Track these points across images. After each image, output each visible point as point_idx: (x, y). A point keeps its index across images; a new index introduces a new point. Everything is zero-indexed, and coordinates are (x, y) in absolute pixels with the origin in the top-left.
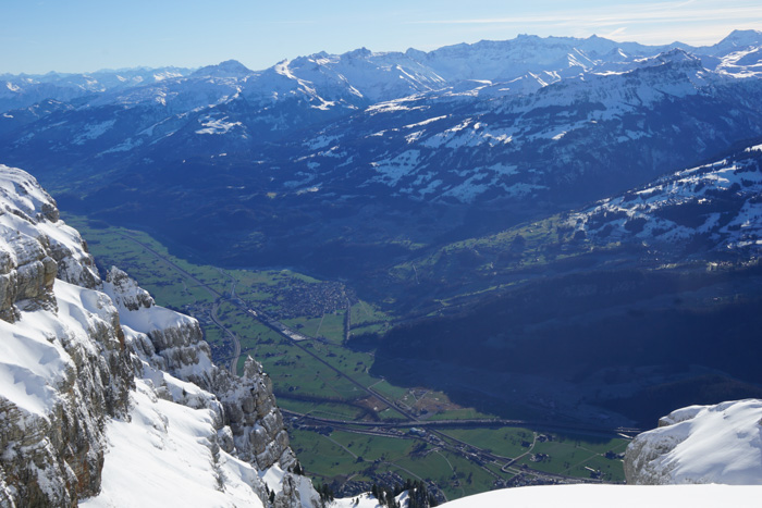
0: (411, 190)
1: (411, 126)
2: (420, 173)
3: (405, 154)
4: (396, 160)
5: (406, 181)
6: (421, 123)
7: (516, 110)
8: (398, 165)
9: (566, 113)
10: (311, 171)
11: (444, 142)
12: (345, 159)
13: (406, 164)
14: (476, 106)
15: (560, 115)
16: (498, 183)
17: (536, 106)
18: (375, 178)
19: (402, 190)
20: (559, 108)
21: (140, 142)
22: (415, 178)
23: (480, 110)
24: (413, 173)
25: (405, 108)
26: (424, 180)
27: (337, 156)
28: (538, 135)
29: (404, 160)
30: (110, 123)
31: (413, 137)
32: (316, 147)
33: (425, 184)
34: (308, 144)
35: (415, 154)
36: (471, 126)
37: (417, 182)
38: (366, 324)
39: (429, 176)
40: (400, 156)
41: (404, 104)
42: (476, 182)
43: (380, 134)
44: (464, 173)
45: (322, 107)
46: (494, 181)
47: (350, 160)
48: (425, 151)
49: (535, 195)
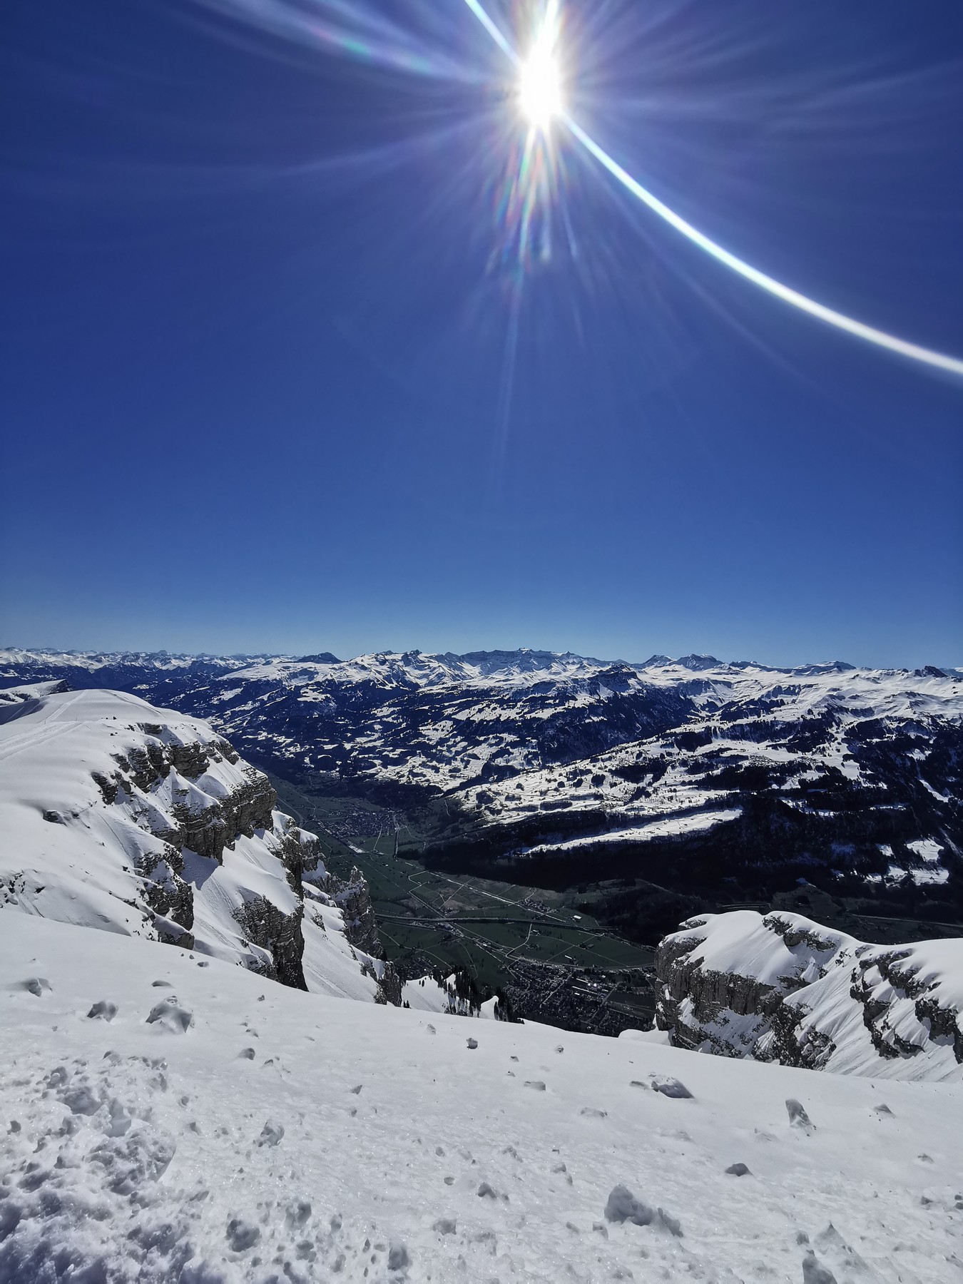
0: (445, 748)
1: (448, 704)
2: (452, 737)
3: (443, 723)
4: (436, 727)
5: (442, 742)
6: (454, 703)
8: (437, 730)
9: (551, 701)
10: (376, 731)
11: (469, 716)
12: (401, 723)
13: (443, 730)
15: (548, 702)
16: (505, 746)
18: (421, 739)
19: (439, 748)
21: (257, 704)
22: (448, 740)
23: (494, 696)
24: (447, 736)
25: (443, 691)
26: (454, 742)
27: (395, 721)
28: (533, 715)
29: (442, 727)
30: (239, 690)
31: (449, 711)
32: (380, 715)
33: (455, 744)
34: (376, 712)
35: (450, 723)
36: (488, 706)
37: (450, 743)
38: (410, 843)
39: (459, 739)
40: (439, 724)
41: (443, 688)
42: (491, 745)
43: (427, 708)
44: (482, 738)
45: (387, 688)
46: (503, 745)
47: (404, 725)
48: (456, 722)
49: (530, 756)
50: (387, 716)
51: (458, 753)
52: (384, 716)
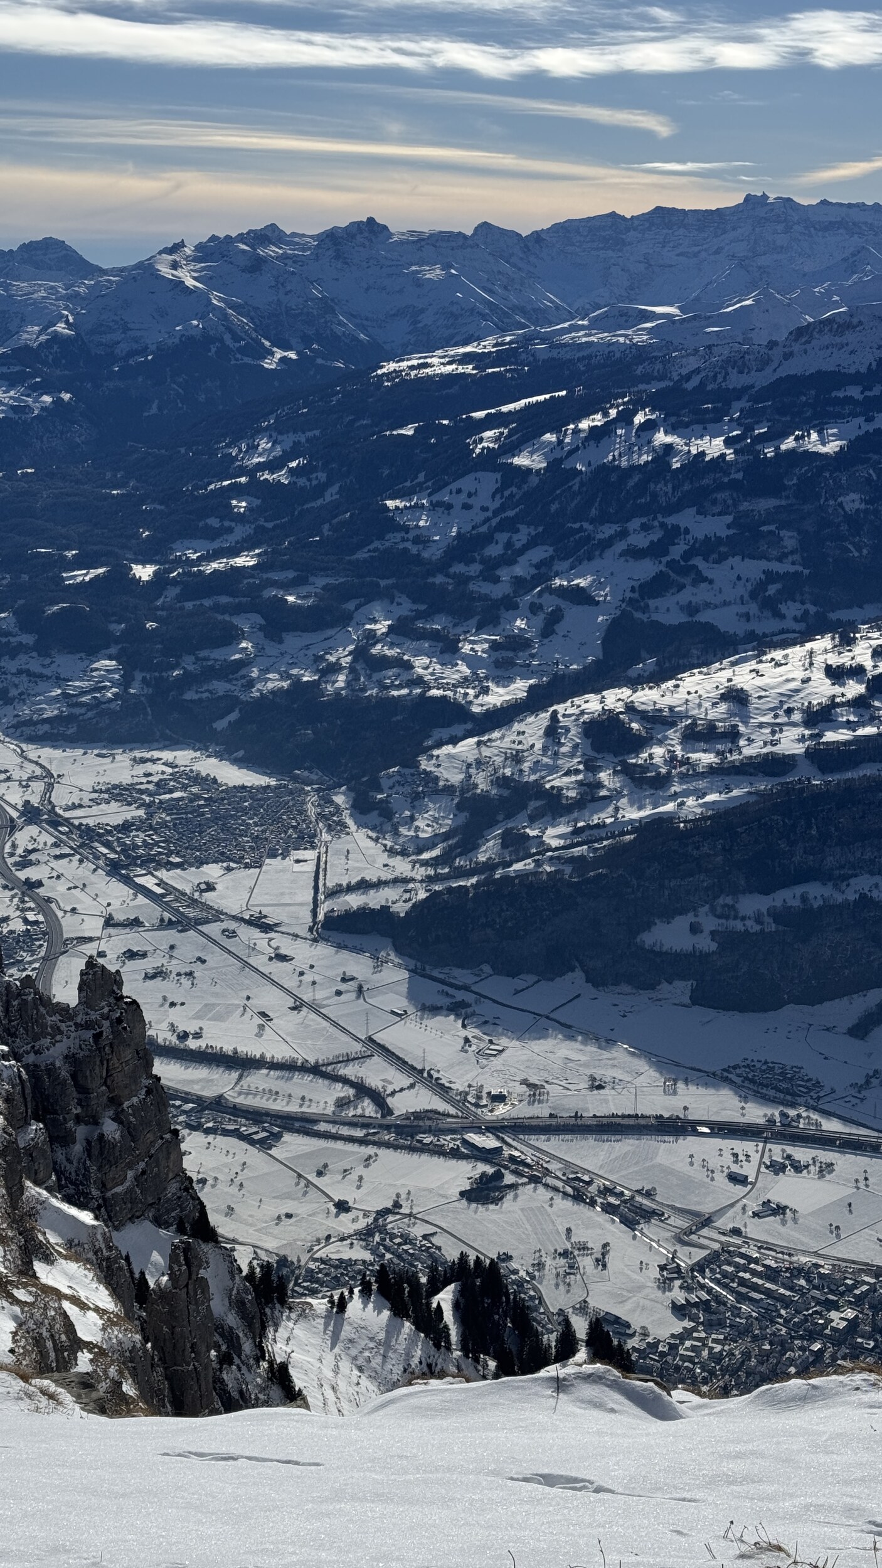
0: (475, 569)
1: (480, 414)
2: (500, 528)
3: (467, 483)
4: (443, 496)
5: (465, 547)
6: (505, 409)
7: (736, 380)
8: (449, 507)
9: (854, 392)
10: (238, 519)
11: (558, 454)
13: (466, 507)
14: (639, 370)
15: (841, 394)
16: (687, 555)
17: (782, 373)
18: (394, 538)
19: (458, 568)
20: (838, 379)
22: (488, 539)
23: (647, 378)
24: (484, 529)
25: (469, 369)
26: (509, 545)
27: (302, 482)
29: (463, 497)
31: (484, 441)
32: (250, 458)
33: (510, 557)
34: (233, 451)
35: (489, 481)
36: (626, 418)
37: (494, 550)
38: (363, 886)
39: (522, 537)
40: (454, 486)
41: (466, 359)
42: (635, 553)
43: (409, 431)
44: (608, 530)
45: (269, 364)
46: (676, 551)
47: (331, 494)
48: (513, 478)
49: (772, 590)
50: (273, 466)
51: (521, 585)
52: (260, 467)
